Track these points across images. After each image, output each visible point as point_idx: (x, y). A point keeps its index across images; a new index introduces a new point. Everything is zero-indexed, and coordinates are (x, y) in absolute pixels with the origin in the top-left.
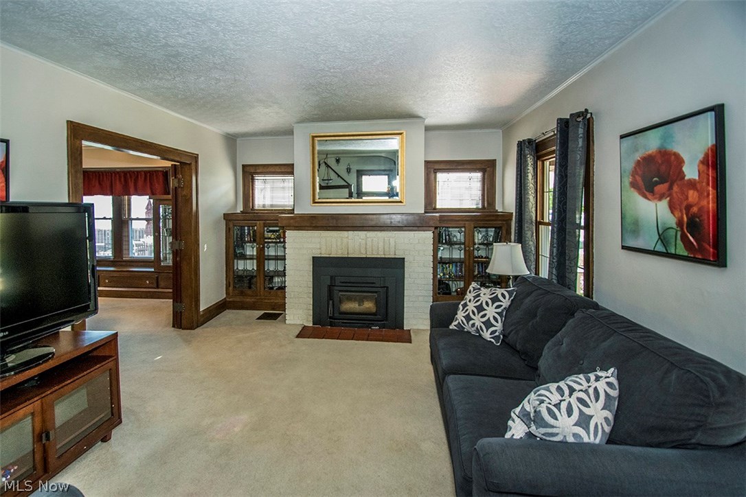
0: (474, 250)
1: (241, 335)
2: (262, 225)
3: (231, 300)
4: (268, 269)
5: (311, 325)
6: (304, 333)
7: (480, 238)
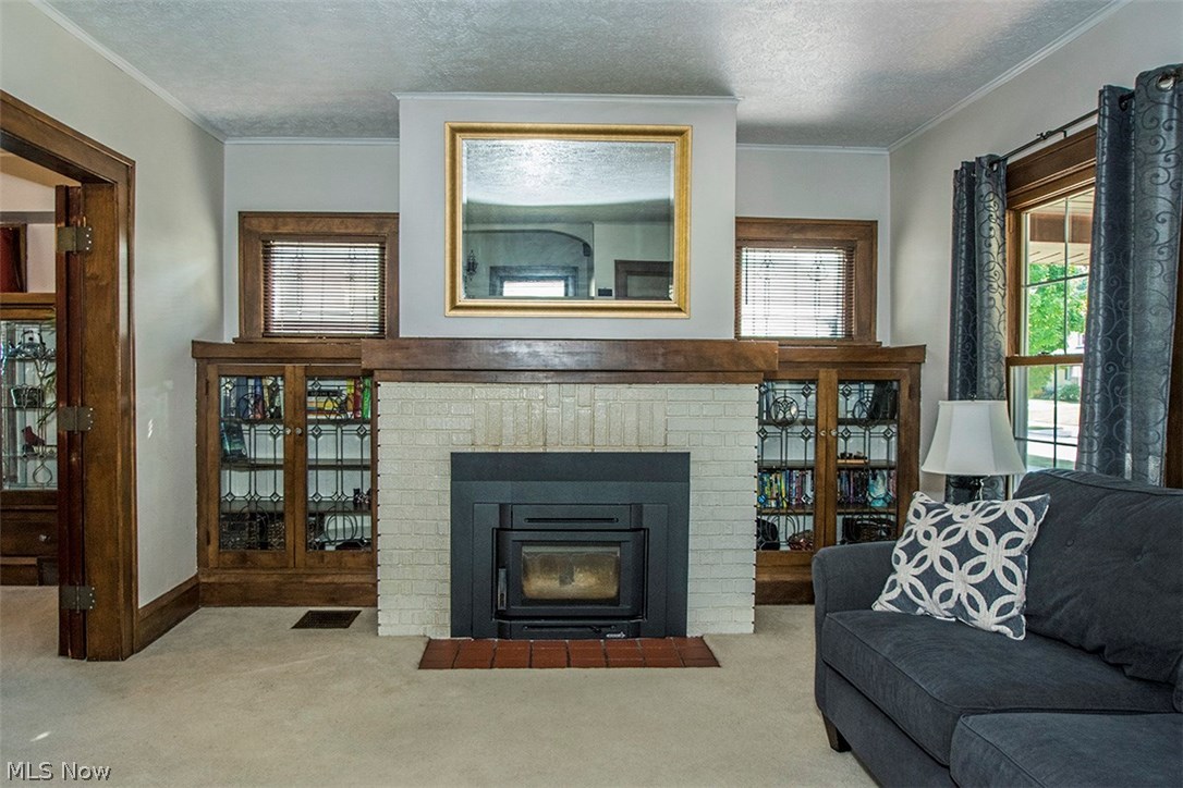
0: (837, 437)
1: (264, 669)
2: (300, 373)
3: (212, 580)
4: (316, 494)
5: (449, 637)
6: (434, 656)
7: (850, 408)
